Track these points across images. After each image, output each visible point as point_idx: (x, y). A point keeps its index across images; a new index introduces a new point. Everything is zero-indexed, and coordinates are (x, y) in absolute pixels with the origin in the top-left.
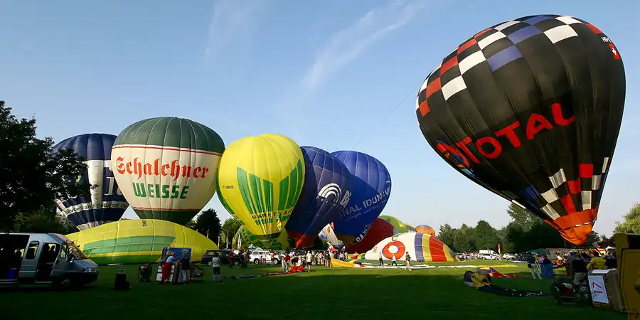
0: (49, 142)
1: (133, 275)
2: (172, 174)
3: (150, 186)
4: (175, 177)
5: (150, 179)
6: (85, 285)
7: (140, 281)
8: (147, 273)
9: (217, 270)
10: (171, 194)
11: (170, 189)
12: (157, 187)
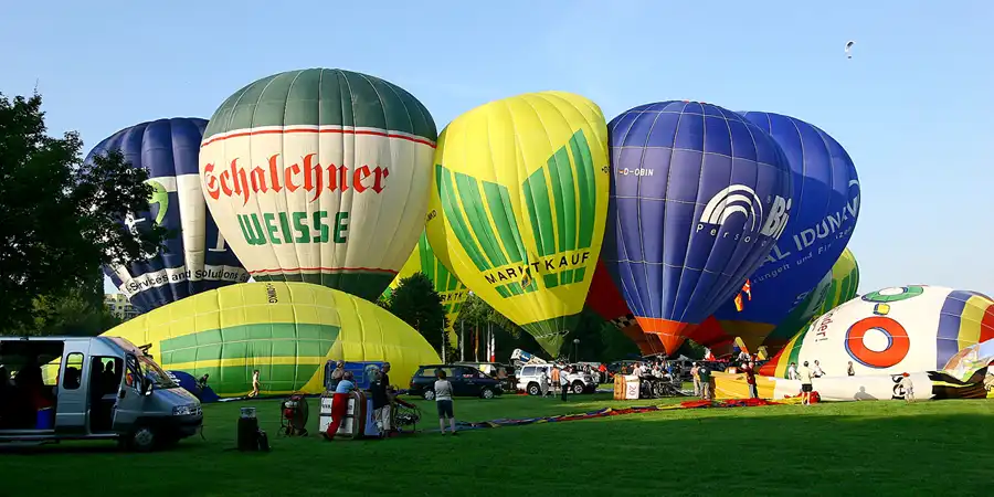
0: (73, 143)
1: (270, 420)
2: (308, 187)
3: (269, 217)
4: (314, 191)
5: (266, 202)
6: (182, 441)
7: (288, 432)
8: (299, 414)
9: (445, 408)
10: (313, 233)
11: (309, 221)
12: (283, 216)
